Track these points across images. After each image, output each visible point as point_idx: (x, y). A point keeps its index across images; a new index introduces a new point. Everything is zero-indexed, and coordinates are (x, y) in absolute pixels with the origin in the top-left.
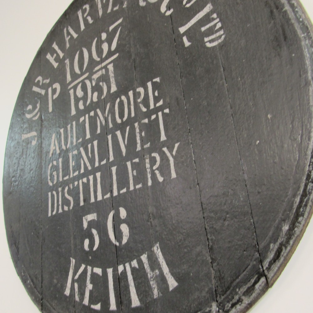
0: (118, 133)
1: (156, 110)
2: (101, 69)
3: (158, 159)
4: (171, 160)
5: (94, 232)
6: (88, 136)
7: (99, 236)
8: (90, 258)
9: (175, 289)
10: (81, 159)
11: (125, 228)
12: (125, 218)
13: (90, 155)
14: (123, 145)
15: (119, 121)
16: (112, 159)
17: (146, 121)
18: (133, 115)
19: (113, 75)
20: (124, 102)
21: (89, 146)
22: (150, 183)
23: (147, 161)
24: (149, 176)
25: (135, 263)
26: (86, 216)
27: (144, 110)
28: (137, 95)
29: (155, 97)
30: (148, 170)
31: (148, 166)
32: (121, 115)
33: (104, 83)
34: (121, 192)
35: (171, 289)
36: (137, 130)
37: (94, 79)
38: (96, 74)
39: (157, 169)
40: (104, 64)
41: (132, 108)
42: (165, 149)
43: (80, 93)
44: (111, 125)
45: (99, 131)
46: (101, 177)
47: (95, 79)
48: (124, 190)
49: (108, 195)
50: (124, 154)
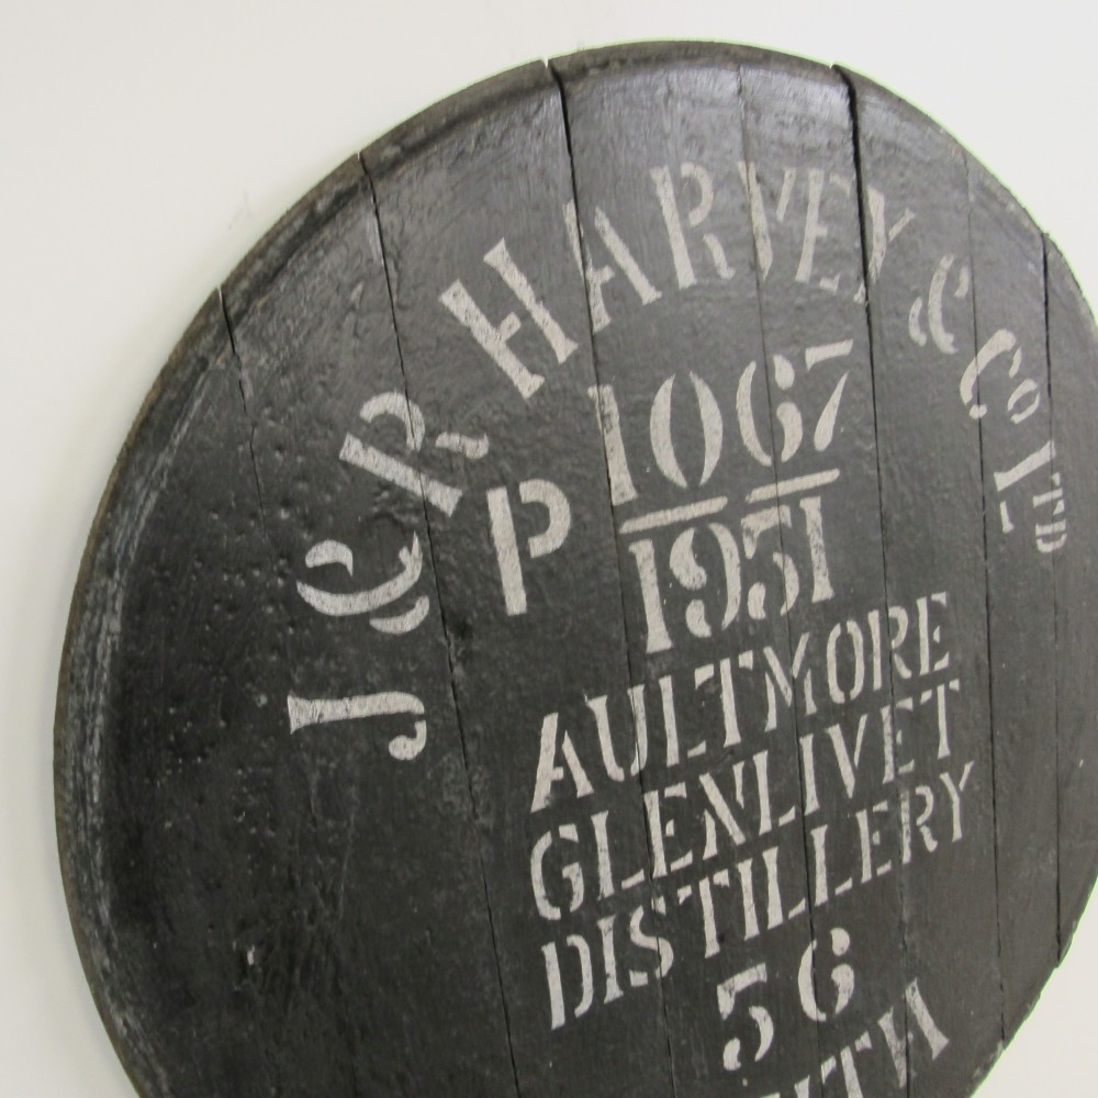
0: (835, 732)
1: (934, 679)
2: (777, 501)
3: (930, 799)
4: (956, 799)
5: (759, 1013)
6: (733, 737)
7: (773, 1020)
8: (745, 1083)
9: (945, 1052)
10: (706, 813)
11: (844, 977)
12: (847, 952)
13: (740, 798)
14: (849, 769)
15: (837, 696)
16: (812, 805)
17: (908, 704)
18: (877, 684)
19: (821, 542)
20: (855, 641)
21: (738, 769)
22: (907, 857)
23: (905, 805)
24: (906, 841)
25: (864, 1041)
26: (731, 980)
27: (906, 673)
28: (889, 627)
29: (933, 645)
30: (906, 828)
31: (905, 817)
32: (846, 681)
33: (790, 561)
34: (839, 890)
35: (935, 1055)
36: (887, 728)
37: (749, 532)
38: (759, 515)
39: (926, 823)
40: (785, 487)
41: (877, 662)
42: (945, 777)
43: (688, 570)
44: (811, 707)
45: (772, 722)
46: (779, 862)
47: (756, 535)
48: (848, 885)
49: (801, 907)
50: (850, 792)
